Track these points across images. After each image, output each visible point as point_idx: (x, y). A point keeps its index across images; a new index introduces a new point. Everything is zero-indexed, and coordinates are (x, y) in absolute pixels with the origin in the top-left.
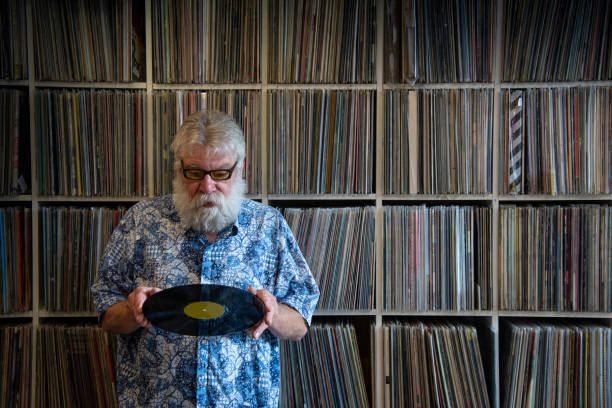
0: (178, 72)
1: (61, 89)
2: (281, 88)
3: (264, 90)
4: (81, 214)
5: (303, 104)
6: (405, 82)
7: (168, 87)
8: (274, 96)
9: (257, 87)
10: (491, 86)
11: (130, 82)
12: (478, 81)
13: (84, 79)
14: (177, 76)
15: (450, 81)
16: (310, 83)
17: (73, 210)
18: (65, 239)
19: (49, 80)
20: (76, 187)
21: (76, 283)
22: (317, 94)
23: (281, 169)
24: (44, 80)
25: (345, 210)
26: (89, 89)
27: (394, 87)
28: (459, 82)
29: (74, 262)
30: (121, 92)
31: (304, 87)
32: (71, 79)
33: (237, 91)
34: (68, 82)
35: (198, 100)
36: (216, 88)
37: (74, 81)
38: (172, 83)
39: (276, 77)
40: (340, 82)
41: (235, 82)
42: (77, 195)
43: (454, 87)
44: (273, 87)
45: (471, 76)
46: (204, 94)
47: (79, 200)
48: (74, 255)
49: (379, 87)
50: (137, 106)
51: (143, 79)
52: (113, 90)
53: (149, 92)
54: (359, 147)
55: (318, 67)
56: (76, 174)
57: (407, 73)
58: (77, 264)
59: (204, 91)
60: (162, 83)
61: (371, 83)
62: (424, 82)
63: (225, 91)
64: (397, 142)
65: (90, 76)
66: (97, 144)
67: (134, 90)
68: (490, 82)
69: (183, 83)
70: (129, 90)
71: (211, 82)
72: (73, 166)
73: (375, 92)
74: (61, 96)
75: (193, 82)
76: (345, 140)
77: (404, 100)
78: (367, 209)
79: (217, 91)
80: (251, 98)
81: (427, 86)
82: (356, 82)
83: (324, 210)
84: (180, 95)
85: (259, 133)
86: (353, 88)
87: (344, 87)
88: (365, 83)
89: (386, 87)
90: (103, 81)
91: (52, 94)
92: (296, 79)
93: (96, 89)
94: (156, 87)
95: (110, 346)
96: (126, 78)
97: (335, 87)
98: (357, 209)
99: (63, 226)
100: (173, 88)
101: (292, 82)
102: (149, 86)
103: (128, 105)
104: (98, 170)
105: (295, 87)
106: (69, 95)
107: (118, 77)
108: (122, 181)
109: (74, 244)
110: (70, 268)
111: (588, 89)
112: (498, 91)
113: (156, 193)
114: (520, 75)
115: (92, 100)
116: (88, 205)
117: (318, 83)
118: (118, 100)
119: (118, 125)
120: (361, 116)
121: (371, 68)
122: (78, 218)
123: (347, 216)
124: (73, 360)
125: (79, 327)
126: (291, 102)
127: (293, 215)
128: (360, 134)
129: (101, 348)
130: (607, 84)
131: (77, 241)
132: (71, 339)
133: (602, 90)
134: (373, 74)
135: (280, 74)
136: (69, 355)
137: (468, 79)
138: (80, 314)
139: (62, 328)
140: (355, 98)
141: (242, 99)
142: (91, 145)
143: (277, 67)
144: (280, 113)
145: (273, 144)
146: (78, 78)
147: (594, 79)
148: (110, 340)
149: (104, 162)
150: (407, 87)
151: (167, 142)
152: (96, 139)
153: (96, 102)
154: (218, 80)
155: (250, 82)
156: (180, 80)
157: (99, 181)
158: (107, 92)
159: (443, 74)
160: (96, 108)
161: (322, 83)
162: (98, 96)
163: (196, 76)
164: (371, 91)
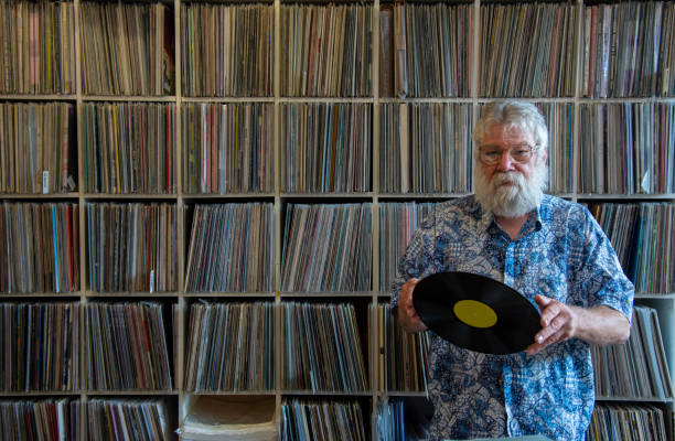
0: (202, 88)
1: (103, 102)
2: (291, 100)
3: (277, 103)
4: (120, 209)
5: (310, 114)
6: (398, 97)
7: (194, 100)
8: (285, 108)
9: (271, 100)
11: (162, 96)
12: (459, 96)
13: (122, 93)
14: (202, 90)
15: (435, 96)
16: (316, 96)
17: (113, 205)
18: (107, 230)
19: (93, 94)
20: (116, 186)
21: (116, 267)
22: (322, 107)
23: (290, 170)
24: (89, 95)
25: (346, 206)
26: (127, 102)
27: (387, 100)
28: (443, 96)
29: (114, 249)
30: (154, 105)
31: (311, 100)
32: (112, 94)
33: (253, 103)
34: (110, 96)
35: (220, 111)
36: (235, 100)
37: (115, 95)
38: (198, 96)
39: (287, 91)
40: (342, 96)
41: (251, 96)
42: (117, 193)
43: (440, 101)
44: (284, 100)
45: (453, 92)
46: (225, 106)
47: (118, 197)
48: (115, 244)
49: (376, 101)
50: (167, 118)
51: (173, 93)
52: (147, 102)
54: (358, 151)
55: (323, 83)
56: (116, 174)
57: (399, 89)
58: (117, 252)
59: (224, 103)
60: (189, 96)
61: (368, 96)
62: (413, 97)
63: (243, 103)
64: (391, 148)
65: (127, 91)
66: (134, 149)
67: (165, 103)
68: (469, 97)
69: (207, 96)
70: (161, 102)
71: (230, 96)
72: (113, 168)
73: (372, 104)
74: (103, 108)
75: (216, 96)
76: (346, 146)
77: (396, 111)
78: (365, 205)
79: (236, 104)
80: (265, 110)
81: (414, 101)
82: (355, 96)
83: (328, 206)
84: (204, 107)
85: (273, 140)
86: (353, 101)
87: (345, 101)
88: (363, 97)
89: (382, 100)
90: (139, 95)
91: (96, 107)
92: (304, 93)
93: (133, 102)
94: (184, 100)
95: (146, 322)
96: (158, 93)
97: (338, 101)
98: (357, 205)
99: (105, 219)
100: (198, 100)
101: (300, 96)
102: (178, 99)
103: (159, 115)
104: (134, 171)
105: (303, 100)
106: (110, 107)
107: (151, 91)
108: (155, 181)
109: (115, 235)
110: (111, 254)
111: (549, 104)
112: (476, 104)
113: (183, 191)
114: (494, 91)
115: (129, 111)
116: (126, 201)
117: (323, 96)
118: (151, 112)
119: (152, 132)
120: (359, 125)
121: (369, 84)
122: (117, 212)
123: (348, 211)
124: (115, 333)
125: (119, 306)
126: (299, 114)
127: (301, 211)
128: (359, 141)
129: (138, 323)
130: (565, 100)
131: (117, 232)
132: (113, 315)
133: (561, 105)
134: (370, 89)
135: (290, 88)
136: (111, 328)
137: (450, 95)
138: (120, 294)
139: (105, 306)
140: (354, 110)
141: (257, 110)
142: (128, 149)
143: (287, 82)
144: (290, 122)
145: (285, 149)
146: (117, 92)
147: (555, 96)
148: (145, 316)
149: (139, 164)
150: (399, 101)
151: (193, 147)
152: (134, 145)
153: (132, 112)
154: (237, 94)
155: (264, 96)
156: (204, 94)
157: (135, 181)
158: (142, 104)
159: (429, 89)
160: (133, 118)
161: (326, 96)
162: (135, 108)
163: (218, 90)
164: (368, 104)
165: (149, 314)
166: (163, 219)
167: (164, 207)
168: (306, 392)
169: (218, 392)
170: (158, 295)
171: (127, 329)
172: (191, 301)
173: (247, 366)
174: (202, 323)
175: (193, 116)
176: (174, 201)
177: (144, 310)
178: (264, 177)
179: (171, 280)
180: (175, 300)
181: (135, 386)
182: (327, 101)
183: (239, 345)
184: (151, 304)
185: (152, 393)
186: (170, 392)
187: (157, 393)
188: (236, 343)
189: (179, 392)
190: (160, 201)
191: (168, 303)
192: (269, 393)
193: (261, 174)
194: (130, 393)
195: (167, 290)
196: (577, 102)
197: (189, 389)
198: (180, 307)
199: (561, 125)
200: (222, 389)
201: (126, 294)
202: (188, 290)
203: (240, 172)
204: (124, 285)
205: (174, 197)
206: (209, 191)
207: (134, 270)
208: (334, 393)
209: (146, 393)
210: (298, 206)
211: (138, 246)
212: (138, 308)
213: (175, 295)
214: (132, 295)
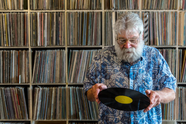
0: (38, 6)
1: (1, 12)
3: (66, 12)
4: (8, 52)
5: (78, 16)
6: (111, 9)
7: (35, 11)
9: (63, 11)
10: (139, 11)
11: (23, 10)
12: (134, 9)
13: (8, 9)
14: (38, 7)
15: (125, 9)
16: (81, 9)
17: (5, 51)
18: (3, 60)
20: (6, 44)
21: (7, 74)
22: (83, 13)
23: (71, 37)
25: (92, 51)
26: (10, 12)
27: (107, 11)
28: (128, 9)
29: (6, 67)
30: (20, 13)
31: (79, 11)
32: (4, 9)
33: (57, 12)
34: (3, 10)
35: (44, 15)
36: (50, 11)
37: (5, 10)
38: (36, 10)
39: (69, 7)
40: (90, 9)
41: (56, 9)
42: (6, 46)
43: (127, 11)
44: (68, 11)
45: (132, 7)
46: (46, 13)
47: (7, 48)
48: (6, 65)
49: (103, 11)
50: (25, 17)
51: (27, 9)
52: (17, 12)
53: (29, 13)
54: (96, 30)
56: (6, 40)
57: (112, 6)
58: (7, 68)
59: (46, 12)
60: (33, 10)
61: (100, 9)
62: (117, 9)
63: (53, 12)
64: (109, 29)
65: (10, 8)
66: (12, 30)
67: (24, 12)
68: (138, 9)
69: (39, 10)
70: (22, 12)
71: (48, 9)
72: (5, 37)
73: (102, 12)
74: (1, 15)
75: (43, 9)
76: (92, 28)
77: (111, 15)
78: (99, 50)
79: (50, 12)
80: (61, 14)
81: (117, 11)
82: (95, 9)
83: (85, 51)
84: (38, 14)
85: (64, 26)
86: (95, 11)
87: (91, 11)
88: (98, 9)
89: (105, 11)
90: (14, 9)
92: (76, 8)
93: (12, 12)
94: (31, 11)
95: (18, 94)
96: (21, 8)
97: (89, 11)
98: (96, 50)
99: (2, 56)
100: (36, 11)
101: (75, 9)
102: (29, 11)
103: (22, 17)
104: (13, 38)
105: (76, 11)
106: (3, 14)
107: (19, 8)
108: (20, 42)
109: (6, 62)
110: (5, 69)
111: (168, 12)
112: (141, 12)
113: (31, 45)
114: (147, 7)
115: (11, 15)
116: (10, 49)
117: (83, 9)
118: (19, 16)
119: (19, 23)
120: (97, 20)
121: (100, 5)
122: (7, 54)
123: (93, 52)
124: (7, 98)
125: (8, 88)
126: (74, 16)
127: (75, 53)
128: (97, 26)
129: (15, 95)
130: (174, 11)
131: (7, 61)
132: (6, 92)
133: (172, 12)
134: (101, 6)
135: (71, 6)
136: (5, 97)
137: (131, 8)
138: (8, 84)
139: (3, 88)
140: (95, 14)
141: (58, 15)
142: (10, 30)
143: (70, 4)
144: (71, 19)
145: (69, 29)
146: (6, 9)
147: (170, 9)
148: (18, 92)
149: (15, 36)
150: (112, 11)
151: (34, 29)
152: (12, 28)
153: (12, 16)
154: (51, 9)
155: (61, 9)
156: (39, 9)
157: (13, 41)
158: (15, 13)
159: (123, 6)
160: (12, 18)
161: (84, 9)
162: (13, 14)
163: (44, 7)
164: (100, 12)
165: (19, 91)
166: (24, 56)
167: (24, 52)
168: (78, 120)
169: (45, 120)
170: (22, 84)
171: (11, 97)
172: (34, 86)
173: (55, 110)
174: (39, 95)
175: (34, 17)
176: (28, 49)
177: (17, 90)
178: (61, 40)
179: (27, 78)
180: (29, 86)
181: (15, 118)
182: (85, 11)
183: (53, 103)
184: (19, 88)
185: (21, 120)
186: (27, 120)
187: (23, 120)
188: (51, 102)
189: (31, 120)
190: (22, 49)
191: (26, 87)
192: (64, 120)
193: (60, 39)
194: (13, 120)
195: (26, 83)
196: (178, 11)
197: (34, 119)
198: (30, 89)
199: (173, 20)
200: (46, 118)
201: (11, 84)
202: (33, 83)
203: (52, 38)
204: (10, 80)
205: (28, 47)
206: (41, 45)
207: (13, 75)
208: (88, 120)
209: (19, 120)
210: (74, 51)
211: (14, 66)
212: (15, 89)
213: (29, 84)
214: (13, 84)
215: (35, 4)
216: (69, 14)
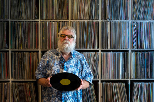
1: (17, 21)
3: (70, 21)
4: (22, 54)
5: (80, 25)
6: (107, 20)
7: (44, 21)
9: (68, 21)
10: (129, 21)
11: (35, 19)
12: (125, 20)
13: (23, 19)
14: (47, 18)
15: (118, 19)
16: (82, 19)
17: (19, 53)
18: (17, 60)
19: (14, 19)
20: (20, 47)
21: (20, 72)
22: (84, 23)
24: (12, 19)
26: (24, 21)
27: (104, 21)
28: (120, 20)
29: (20, 66)
30: (32, 22)
31: (80, 21)
32: (19, 19)
33: (63, 22)
35: (52, 24)
36: (57, 21)
37: (20, 19)
38: (46, 20)
39: (73, 18)
40: (90, 19)
41: (62, 19)
42: (21, 49)
43: (119, 21)
44: (72, 21)
45: (124, 18)
46: (54, 23)
47: (21, 50)
49: (100, 21)
50: (36, 26)
51: (38, 19)
52: (30, 21)
53: (40, 22)
54: (95, 36)
55: (84, 15)
56: (20, 43)
57: (107, 17)
58: (21, 67)
59: (54, 22)
60: (43, 19)
61: (98, 20)
62: (111, 20)
63: (59, 21)
64: (105, 35)
66: (26, 36)
67: (36, 22)
68: (128, 20)
70: (34, 21)
71: (56, 19)
72: (20, 41)
73: (99, 22)
74: (17, 23)
75: (51, 19)
76: (91, 35)
77: (106, 24)
78: (97, 52)
79: (57, 22)
80: (66, 24)
82: (94, 20)
83: (85, 53)
84: (47, 23)
86: (93, 21)
87: (91, 21)
88: (96, 20)
89: (102, 21)
90: (28, 19)
91: (14, 23)
93: (26, 21)
94: (41, 21)
95: (29, 88)
96: (33, 18)
97: (88, 21)
98: (94, 53)
99: (17, 57)
100: (46, 21)
101: (77, 19)
102: (39, 20)
103: (34, 25)
104: (26, 42)
105: (78, 21)
106: (19, 23)
107: (31, 18)
108: (32, 45)
110: (19, 68)
111: (152, 22)
113: (41, 49)
114: (136, 18)
116: (24, 52)
118: (31, 24)
119: (32, 30)
120: (95, 28)
123: (92, 54)
124: (20, 92)
125: (21, 84)
126: (77, 24)
128: (95, 33)
129: (27, 89)
131: (21, 61)
132: (19, 86)
134: (98, 17)
139: (17, 84)
140: (94, 24)
141: (64, 24)
142: (24, 36)
143: (73, 15)
144: (74, 27)
149: (28, 40)
150: (107, 21)
151: (44, 35)
152: (26, 34)
153: (26, 25)
154: (58, 19)
155: (66, 19)
156: (48, 19)
157: (26, 45)
158: (29, 22)
159: (116, 17)
160: (26, 26)
161: (85, 20)
162: (26, 23)
163: (52, 18)
164: (98, 22)
165: (31, 86)
166: (35, 57)
167: (35, 53)
170: (33, 80)
176: (38, 51)
177: (29, 85)
182: (85, 21)
184: (31, 83)
190: (34, 52)
201: (23, 80)
204: (23, 77)
205: (38, 50)
206: (49, 48)
207: (26, 73)
211: (27, 65)
212: (27, 84)
214: (25, 80)
215: (45, 15)
216: (73, 23)
